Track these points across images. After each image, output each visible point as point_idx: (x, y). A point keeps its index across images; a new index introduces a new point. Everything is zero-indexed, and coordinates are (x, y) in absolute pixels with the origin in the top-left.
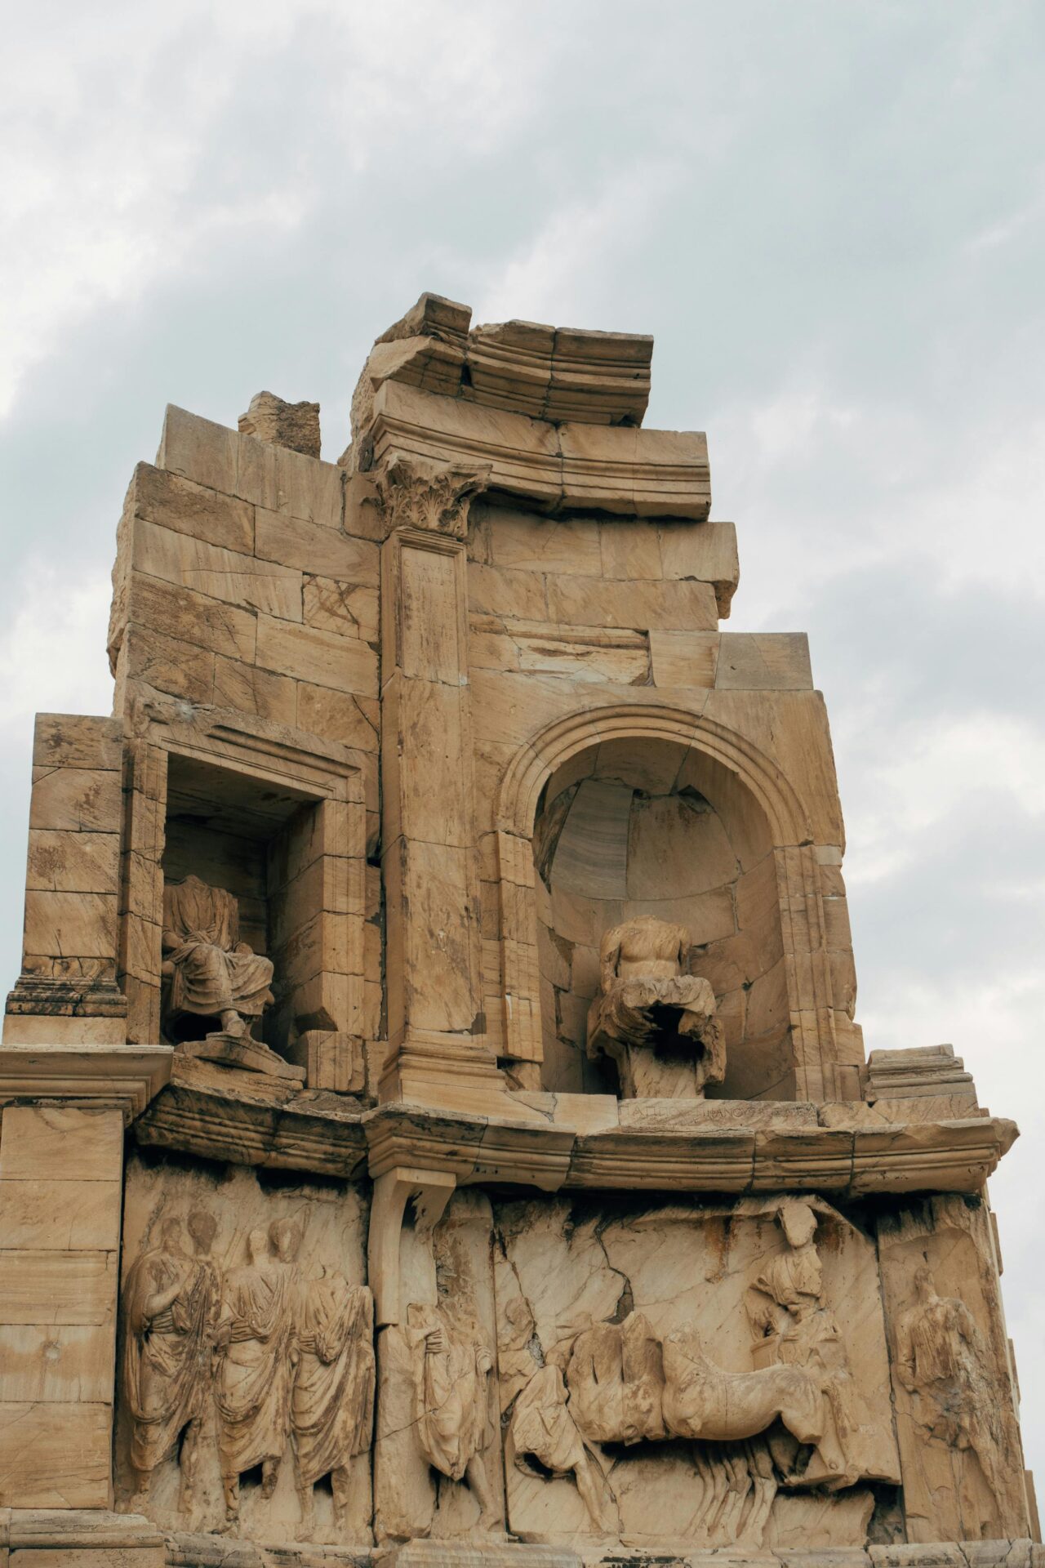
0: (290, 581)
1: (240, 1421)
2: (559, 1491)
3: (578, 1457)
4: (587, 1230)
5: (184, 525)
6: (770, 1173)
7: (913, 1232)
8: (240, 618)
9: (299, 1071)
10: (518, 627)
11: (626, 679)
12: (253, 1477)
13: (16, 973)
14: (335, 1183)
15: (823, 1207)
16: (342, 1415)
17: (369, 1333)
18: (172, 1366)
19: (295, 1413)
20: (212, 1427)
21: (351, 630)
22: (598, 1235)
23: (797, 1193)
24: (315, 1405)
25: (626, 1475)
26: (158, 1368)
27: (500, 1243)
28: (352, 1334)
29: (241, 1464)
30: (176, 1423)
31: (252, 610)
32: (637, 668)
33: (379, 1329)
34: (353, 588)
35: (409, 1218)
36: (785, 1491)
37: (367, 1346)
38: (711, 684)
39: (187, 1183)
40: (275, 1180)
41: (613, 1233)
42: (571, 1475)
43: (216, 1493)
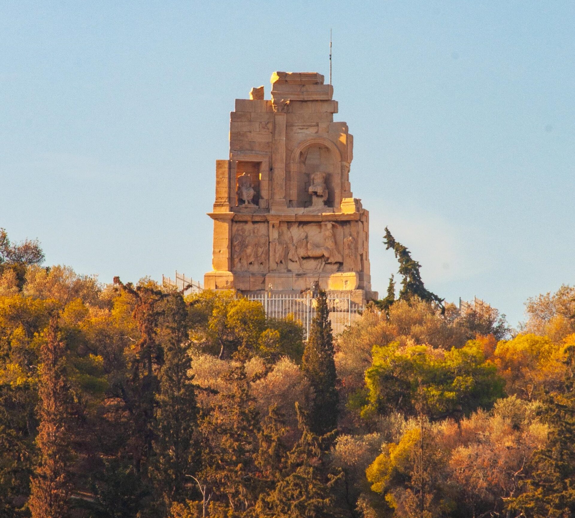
0: (257, 125)
1: (248, 257)
2: (295, 263)
3: (297, 259)
4: (301, 227)
5: (239, 120)
6: (325, 219)
7: (348, 226)
8: (248, 134)
9: (258, 207)
10: (296, 125)
11: (314, 132)
12: (251, 263)
13: (215, 200)
14: (264, 222)
15: (334, 223)
16: (263, 255)
17: (268, 243)
18: (238, 251)
19: (257, 255)
20: (245, 257)
21: (268, 131)
22: (302, 227)
23: (329, 221)
24: (259, 253)
25: (305, 261)
26: (236, 251)
27: (289, 228)
28: (265, 244)
29: (249, 262)
30: (239, 258)
31: (250, 132)
32: (316, 130)
33: (269, 242)
34: (268, 123)
35: (273, 226)
36: (326, 263)
37: (267, 245)
38: (328, 132)
39: (241, 224)
40: (254, 222)
41: (304, 227)
42: (296, 261)
43: (246, 266)
